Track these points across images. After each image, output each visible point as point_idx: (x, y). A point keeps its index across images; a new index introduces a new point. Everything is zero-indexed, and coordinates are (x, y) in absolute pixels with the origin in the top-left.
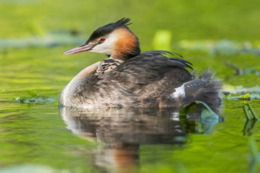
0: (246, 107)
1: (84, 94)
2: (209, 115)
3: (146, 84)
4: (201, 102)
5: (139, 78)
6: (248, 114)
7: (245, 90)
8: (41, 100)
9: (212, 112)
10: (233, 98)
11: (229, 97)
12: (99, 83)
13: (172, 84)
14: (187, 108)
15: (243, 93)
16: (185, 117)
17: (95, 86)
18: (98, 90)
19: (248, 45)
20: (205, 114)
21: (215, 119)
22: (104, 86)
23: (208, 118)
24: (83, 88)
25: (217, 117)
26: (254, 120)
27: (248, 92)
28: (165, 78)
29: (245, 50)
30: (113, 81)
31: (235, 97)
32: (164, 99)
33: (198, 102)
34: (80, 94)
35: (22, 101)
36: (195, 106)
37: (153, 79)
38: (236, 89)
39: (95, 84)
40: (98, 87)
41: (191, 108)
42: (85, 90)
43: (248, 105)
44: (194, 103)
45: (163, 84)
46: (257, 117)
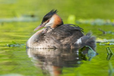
0: (108, 49)
1: (39, 41)
2: (92, 52)
3: (65, 38)
4: (88, 46)
5: (62, 35)
6: (108, 52)
7: (107, 41)
8: (18, 45)
9: (93, 51)
10: (102, 44)
11: (100, 44)
12: (45, 37)
13: (76, 38)
14: (82, 49)
15: (106, 42)
16: (81, 53)
17: (43, 38)
18: (44, 40)
19: (109, 21)
20: (90, 51)
21: (94, 53)
22: (47, 38)
23: (91, 53)
24: (38, 39)
25: (95, 53)
26: (111, 54)
27: (108, 42)
28: (73, 35)
29: (107, 23)
30: (51, 36)
31: (103, 44)
32: (73, 44)
33: (86, 46)
34: (37, 42)
35: (9, 46)
36: (85, 48)
37: (68, 35)
38: (103, 40)
39: (43, 37)
40: (44, 39)
41: (84, 49)
42: (39, 40)
43: (108, 47)
44: (85, 47)
45: (73, 37)
46: (112, 53)
